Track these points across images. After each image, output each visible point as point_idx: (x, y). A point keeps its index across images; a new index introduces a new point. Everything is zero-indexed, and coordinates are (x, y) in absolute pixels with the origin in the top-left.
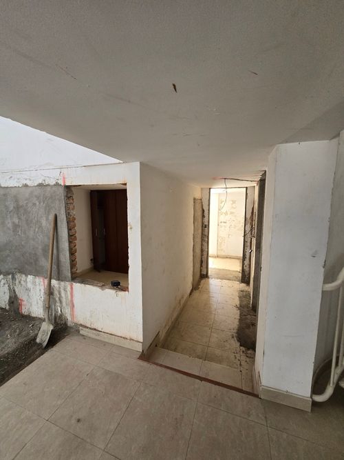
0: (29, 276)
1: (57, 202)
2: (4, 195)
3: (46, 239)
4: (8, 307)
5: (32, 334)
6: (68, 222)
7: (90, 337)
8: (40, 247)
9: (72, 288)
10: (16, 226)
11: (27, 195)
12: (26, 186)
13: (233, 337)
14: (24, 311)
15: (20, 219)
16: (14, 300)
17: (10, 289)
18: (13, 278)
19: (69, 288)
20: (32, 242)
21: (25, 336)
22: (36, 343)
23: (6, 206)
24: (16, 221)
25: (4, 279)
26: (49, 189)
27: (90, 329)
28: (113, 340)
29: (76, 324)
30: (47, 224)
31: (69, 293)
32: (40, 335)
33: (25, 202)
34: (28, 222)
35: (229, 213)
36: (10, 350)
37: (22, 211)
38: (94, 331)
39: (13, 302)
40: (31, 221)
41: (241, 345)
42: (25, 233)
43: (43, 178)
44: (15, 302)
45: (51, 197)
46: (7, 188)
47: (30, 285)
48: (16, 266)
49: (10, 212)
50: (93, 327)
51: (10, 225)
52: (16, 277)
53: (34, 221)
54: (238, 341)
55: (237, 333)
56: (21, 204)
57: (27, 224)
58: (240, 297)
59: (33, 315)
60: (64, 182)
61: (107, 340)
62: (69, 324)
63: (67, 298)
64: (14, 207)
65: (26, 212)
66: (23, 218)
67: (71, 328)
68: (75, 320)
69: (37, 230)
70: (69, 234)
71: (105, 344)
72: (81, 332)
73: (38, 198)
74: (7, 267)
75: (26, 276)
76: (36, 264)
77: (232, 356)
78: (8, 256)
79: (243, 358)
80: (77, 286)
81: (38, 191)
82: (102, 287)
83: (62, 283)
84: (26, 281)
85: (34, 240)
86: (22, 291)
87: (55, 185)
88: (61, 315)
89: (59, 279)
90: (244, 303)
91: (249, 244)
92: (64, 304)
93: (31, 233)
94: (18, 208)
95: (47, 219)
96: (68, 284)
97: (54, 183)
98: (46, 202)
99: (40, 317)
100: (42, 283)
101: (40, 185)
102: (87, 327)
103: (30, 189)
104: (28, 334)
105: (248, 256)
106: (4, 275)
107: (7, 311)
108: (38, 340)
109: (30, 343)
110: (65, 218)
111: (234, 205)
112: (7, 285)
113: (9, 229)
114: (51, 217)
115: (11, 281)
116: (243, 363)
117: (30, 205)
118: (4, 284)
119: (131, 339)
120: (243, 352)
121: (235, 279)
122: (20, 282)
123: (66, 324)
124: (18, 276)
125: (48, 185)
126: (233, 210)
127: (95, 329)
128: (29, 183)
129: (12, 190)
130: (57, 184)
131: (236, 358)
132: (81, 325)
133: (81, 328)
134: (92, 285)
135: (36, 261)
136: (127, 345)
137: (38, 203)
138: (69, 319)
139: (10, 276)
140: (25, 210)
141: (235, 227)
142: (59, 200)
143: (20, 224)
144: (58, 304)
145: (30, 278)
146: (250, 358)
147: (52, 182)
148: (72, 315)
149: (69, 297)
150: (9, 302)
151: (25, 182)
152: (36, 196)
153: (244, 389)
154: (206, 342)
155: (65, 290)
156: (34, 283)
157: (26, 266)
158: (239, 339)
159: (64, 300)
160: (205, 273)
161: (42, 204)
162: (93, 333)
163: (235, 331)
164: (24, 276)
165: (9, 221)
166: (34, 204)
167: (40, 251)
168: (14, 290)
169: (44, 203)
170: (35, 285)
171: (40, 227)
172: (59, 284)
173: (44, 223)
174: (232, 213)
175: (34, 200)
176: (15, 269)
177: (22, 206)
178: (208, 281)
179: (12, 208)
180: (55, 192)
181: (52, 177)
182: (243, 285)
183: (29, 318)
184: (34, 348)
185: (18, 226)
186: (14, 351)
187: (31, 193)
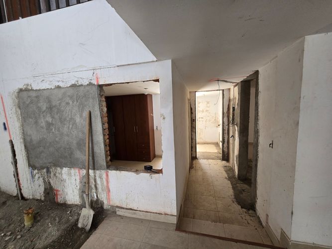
0: (64, 168)
1: (91, 100)
2: (37, 97)
3: (80, 135)
4: (43, 198)
5: (72, 219)
6: (101, 118)
7: (126, 217)
8: (75, 142)
9: (107, 175)
10: (49, 125)
11: (60, 96)
12: (59, 87)
13: (233, 202)
14: (60, 200)
15: (53, 118)
16: (50, 191)
17: (45, 182)
18: (48, 172)
19: (104, 176)
20: (66, 138)
21: (66, 223)
22: (79, 228)
23: (38, 107)
24: (50, 120)
25: (38, 173)
26: (82, 88)
27: (127, 209)
28: (149, 217)
29: (112, 206)
30: (81, 121)
31: (104, 180)
32: (81, 221)
33: (58, 102)
34: (62, 121)
35: (205, 111)
36: (54, 238)
37: (55, 110)
38: (131, 211)
39: (48, 194)
40: (65, 119)
41: (242, 208)
42: (59, 130)
43: (76, 79)
44: (50, 193)
45: (85, 96)
46: (40, 90)
47: (65, 176)
48: (50, 160)
49: (43, 113)
50: (129, 207)
51: (43, 124)
52: (51, 170)
53: (68, 119)
54: (238, 204)
55: (235, 198)
56: (54, 104)
57: (61, 122)
58: (226, 171)
59: (69, 203)
60: (97, 81)
61: (143, 217)
62: (105, 207)
63: (102, 184)
64: (47, 108)
65: (59, 111)
66: (56, 117)
67: (108, 210)
68: (112, 203)
69: (71, 126)
70: (103, 128)
71: (142, 221)
72: (118, 213)
73: (71, 97)
74: (41, 162)
75: (61, 168)
76: (70, 158)
77: (239, 217)
78: (42, 152)
79: (248, 217)
80: (113, 173)
81: (71, 92)
82: (137, 171)
83: (98, 172)
84: (61, 173)
85: (68, 135)
86: (57, 182)
87: (88, 85)
88: (98, 199)
89: (94, 169)
90: (231, 175)
91: (226, 131)
92: (100, 190)
93: (65, 130)
94: (50, 108)
95: (81, 116)
96: (103, 173)
97: (88, 83)
98: (79, 101)
99: (76, 203)
100: (78, 174)
101: (73, 86)
102: (124, 208)
103: (63, 91)
104: (68, 220)
105: (226, 140)
106: (38, 170)
107: (43, 202)
108: (80, 225)
109: (72, 228)
110: (99, 114)
111: (208, 105)
112: (41, 179)
113: (42, 127)
114: (86, 114)
115: (46, 174)
116: (250, 222)
117: (63, 104)
118: (39, 178)
119: (166, 214)
120: (246, 212)
121: (218, 158)
122: (55, 175)
123: (102, 207)
124: (52, 170)
125: (82, 85)
126: (208, 109)
127: (131, 209)
128: (61, 85)
129: (45, 91)
130: (90, 84)
131: (242, 218)
132: (117, 207)
133: (117, 209)
134: (127, 171)
135: (71, 154)
136: (162, 219)
137: (71, 103)
138: (105, 202)
139: (45, 170)
140: (58, 109)
141: (210, 121)
142: (93, 98)
143: (54, 122)
144: (94, 191)
145: (65, 170)
146: (253, 217)
147: (86, 82)
148: (109, 199)
149: (105, 183)
150: (44, 192)
151: (57, 84)
152: (69, 96)
153: (265, 244)
154: (215, 209)
155: (101, 177)
156: (69, 174)
157: (61, 160)
158: (239, 203)
159: (99, 187)
160: (195, 156)
161: (75, 103)
162: (129, 213)
163: (233, 197)
164: (59, 169)
165: (42, 120)
166: (68, 103)
167: (75, 145)
168: (49, 183)
169: (77, 102)
170: (71, 176)
171: (75, 123)
172: (95, 173)
173: (78, 120)
174: (207, 111)
175: (68, 100)
176: (50, 163)
177: (55, 106)
178: (198, 162)
179: (44, 108)
180: (88, 91)
181: (85, 78)
182: (224, 162)
183: (64, 206)
184: (78, 233)
185: (52, 124)
186: (58, 239)
187: (64, 94)
